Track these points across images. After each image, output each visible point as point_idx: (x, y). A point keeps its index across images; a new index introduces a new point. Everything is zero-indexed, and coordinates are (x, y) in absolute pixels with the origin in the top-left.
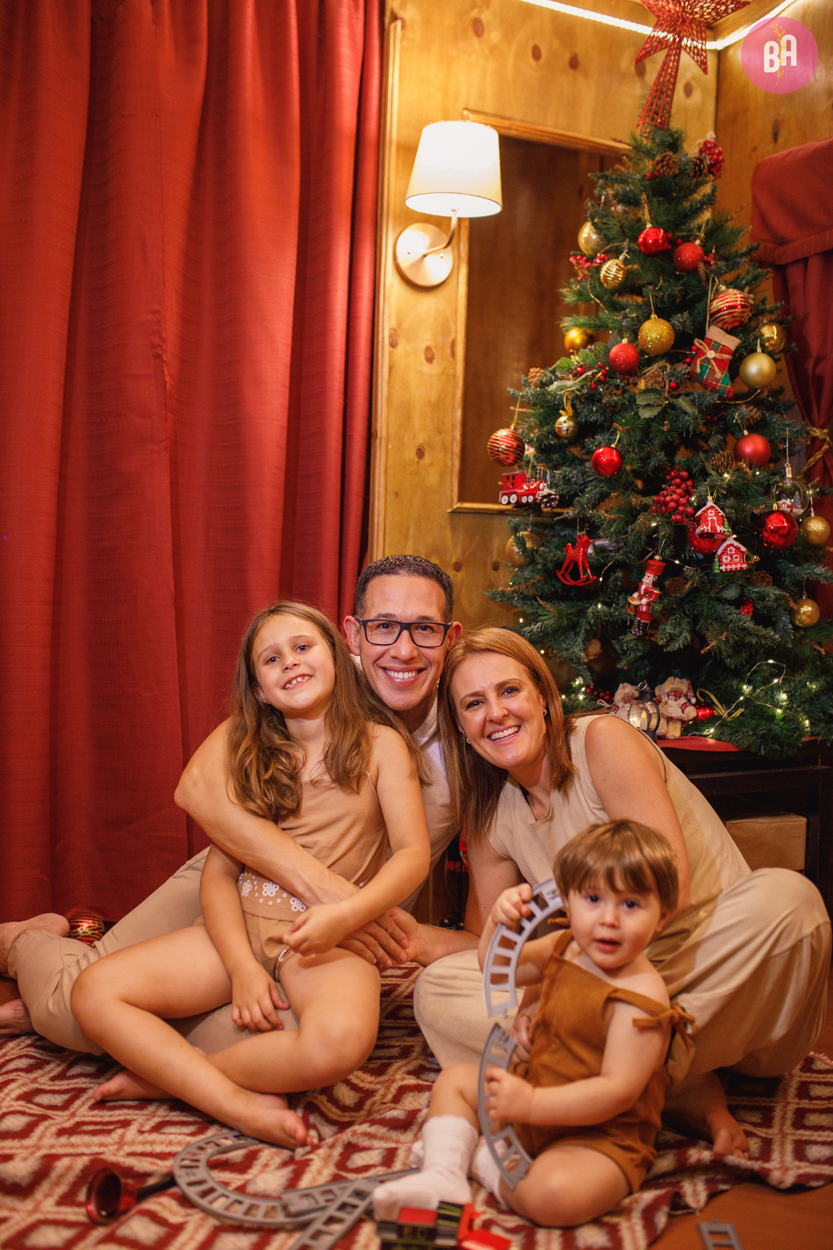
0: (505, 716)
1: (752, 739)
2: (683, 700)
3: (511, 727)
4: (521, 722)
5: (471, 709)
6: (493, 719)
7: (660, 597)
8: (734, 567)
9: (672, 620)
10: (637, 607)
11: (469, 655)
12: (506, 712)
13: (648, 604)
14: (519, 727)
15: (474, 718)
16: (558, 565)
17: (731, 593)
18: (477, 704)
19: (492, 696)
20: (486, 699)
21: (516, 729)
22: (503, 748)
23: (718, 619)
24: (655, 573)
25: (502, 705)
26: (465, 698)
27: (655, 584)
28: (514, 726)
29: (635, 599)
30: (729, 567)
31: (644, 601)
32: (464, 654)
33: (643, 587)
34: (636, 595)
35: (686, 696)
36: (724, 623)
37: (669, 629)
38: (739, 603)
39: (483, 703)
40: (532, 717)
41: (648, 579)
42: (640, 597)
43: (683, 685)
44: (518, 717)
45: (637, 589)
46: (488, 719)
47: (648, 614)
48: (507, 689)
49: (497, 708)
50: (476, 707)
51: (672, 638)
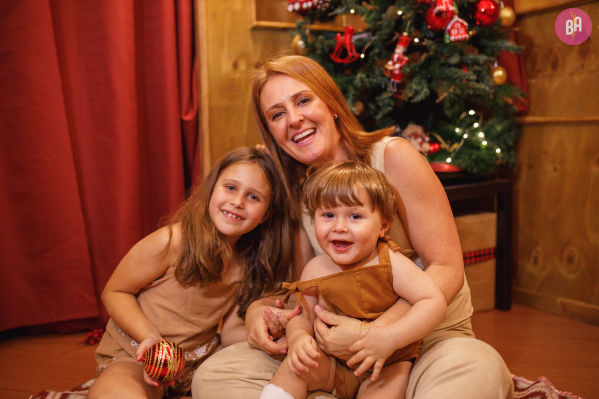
0: (301, 121)
1: (468, 162)
2: (420, 140)
3: (307, 130)
4: (316, 124)
5: (276, 119)
6: (292, 124)
7: (408, 62)
8: (460, 37)
9: (415, 80)
10: (392, 71)
11: (270, 78)
12: (302, 118)
13: (401, 68)
14: (315, 129)
15: (279, 126)
16: (331, 50)
17: (455, 60)
18: (280, 115)
19: (290, 106)
20: (286, 110)
21: (312, 131)
22: (305, 148)
23: (446, 78)
24: (404, 45)
25: (298, 113)
26: (269, 110)
27: (405, 54)
28: (310, 129)
29: (390, 65)
30: (457, 38)
31: (397, 66)
32: (267, 77)
33: (396, 56)
34: (390, 63)
35: (421, 137)
36: (452, 80)
37: (414, 87)
38: (461, 65)
39: (285, 113)
40: (324, 120)
41: (399, 50)
42: (394, 64)
43: (418, 130)
44: (312, 121)
45: (391, 59)
46: (288, 125)
47: (400, 76)
48: (301, 100)
49: (295, 114)
50: (280, 117)
51: (417, 93)
